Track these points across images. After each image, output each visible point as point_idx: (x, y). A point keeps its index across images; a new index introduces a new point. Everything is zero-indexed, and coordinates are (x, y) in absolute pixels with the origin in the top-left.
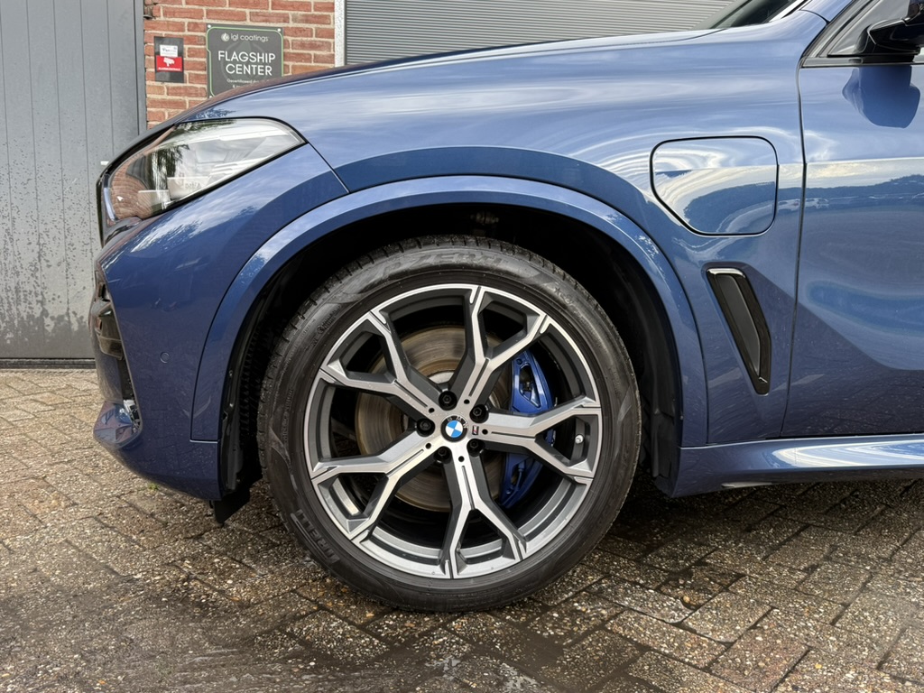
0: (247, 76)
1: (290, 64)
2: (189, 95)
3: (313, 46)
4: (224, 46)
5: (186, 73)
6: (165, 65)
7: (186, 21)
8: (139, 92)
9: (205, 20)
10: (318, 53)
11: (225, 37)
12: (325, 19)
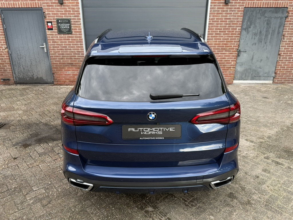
0: (65, 29)
1: (73, 26)
2: (54, 33)
3: (77, 22)
4: (60, 23)
5: (53, 28)
6: (49, 27)
7: (52, 18)
8: (45, 32)
9: (56, 18)
10: (78, 23)
11: (60, 21)
12: (78, 16)
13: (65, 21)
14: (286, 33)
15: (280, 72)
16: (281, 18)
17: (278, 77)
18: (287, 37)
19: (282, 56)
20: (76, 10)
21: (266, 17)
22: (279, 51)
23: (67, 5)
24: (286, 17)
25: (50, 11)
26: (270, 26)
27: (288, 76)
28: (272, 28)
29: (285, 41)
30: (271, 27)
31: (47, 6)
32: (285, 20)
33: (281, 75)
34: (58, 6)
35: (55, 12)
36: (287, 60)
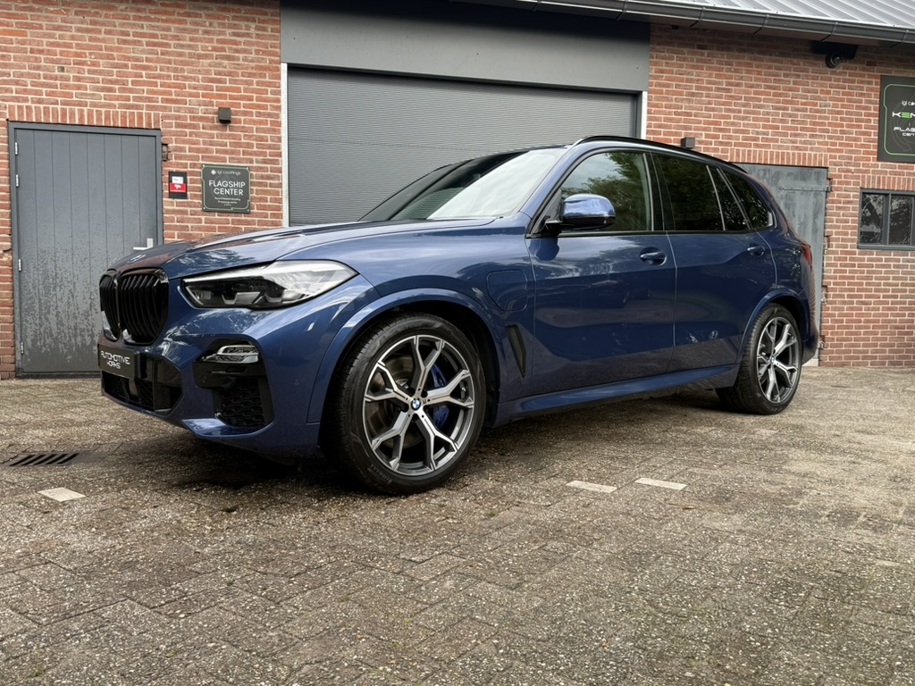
0: (227, 196)
1: (255, 188)
2: (191, 206)
3: (269, 178)
4: (213, 177)
5: (188, 193)
6: (175, 188)
7: (189, 162)
8: (158, 205)
9: (201, 162)
10: (272, 182)
11: (213, 172)
12: (276, 162)
13: (232, 173)
14: (834, 231)
15: (832, 334)
16: (817, 193)
17: (829, 348)
18: (837, 240)
19: (833, 290)
20: (269, 142)
21: (780, 189)
22: (823, 278)
23: (243, 127)
24: (827, 192)
25: (184, 142)
26: (794, 212)
27: (853, 346)
28: (799, 218)
29: (833, 252)
30: (796, 214)
31: (178, 125)
32: (826, 197)
33: (835, 342)
34: (211, 128)
35: (202, 146)
36: (844, 303)
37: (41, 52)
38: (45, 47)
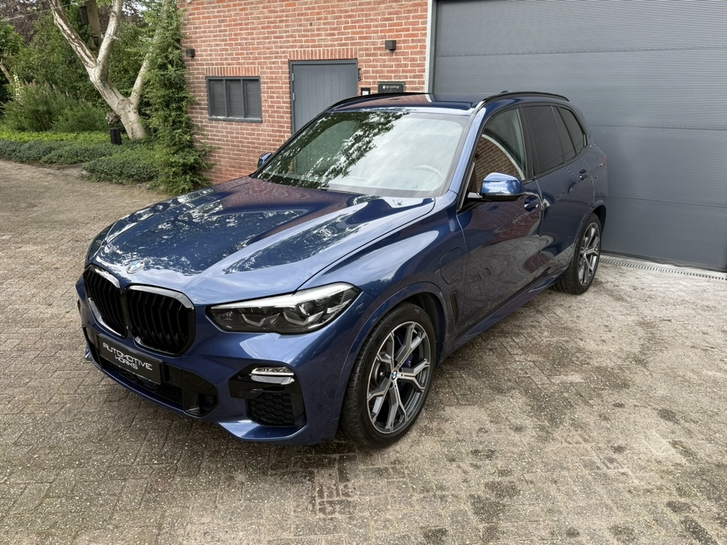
9: (378, 80)
10: (418, 91)
11: (384, 87)
12: (421, 76)
13: (395, 87)
20: (418, 62)
23: (403, 52)
25: (369, 66)
31: (367, 55)
34: (385, 55)
35: (379, 68)
37: (302, 15)
38: (304, 11)
